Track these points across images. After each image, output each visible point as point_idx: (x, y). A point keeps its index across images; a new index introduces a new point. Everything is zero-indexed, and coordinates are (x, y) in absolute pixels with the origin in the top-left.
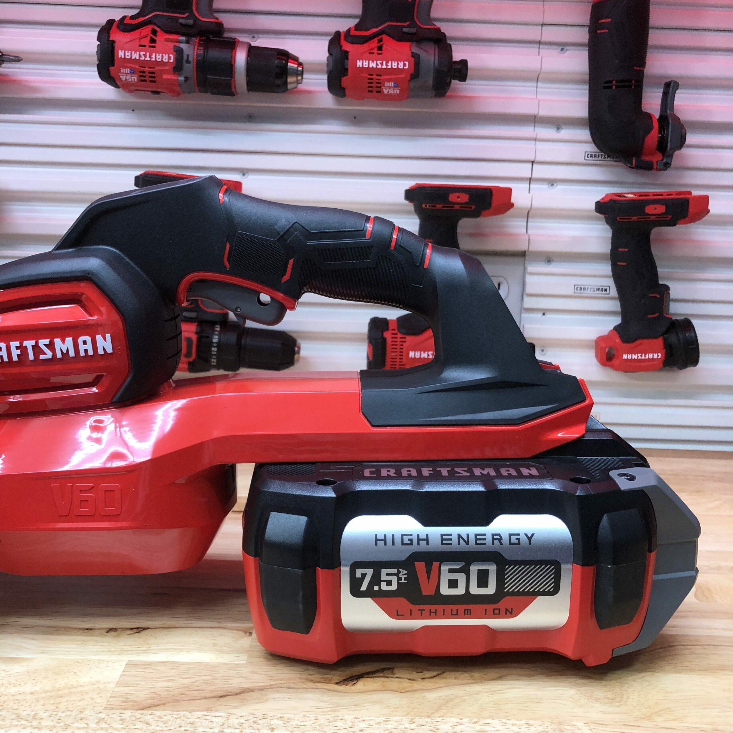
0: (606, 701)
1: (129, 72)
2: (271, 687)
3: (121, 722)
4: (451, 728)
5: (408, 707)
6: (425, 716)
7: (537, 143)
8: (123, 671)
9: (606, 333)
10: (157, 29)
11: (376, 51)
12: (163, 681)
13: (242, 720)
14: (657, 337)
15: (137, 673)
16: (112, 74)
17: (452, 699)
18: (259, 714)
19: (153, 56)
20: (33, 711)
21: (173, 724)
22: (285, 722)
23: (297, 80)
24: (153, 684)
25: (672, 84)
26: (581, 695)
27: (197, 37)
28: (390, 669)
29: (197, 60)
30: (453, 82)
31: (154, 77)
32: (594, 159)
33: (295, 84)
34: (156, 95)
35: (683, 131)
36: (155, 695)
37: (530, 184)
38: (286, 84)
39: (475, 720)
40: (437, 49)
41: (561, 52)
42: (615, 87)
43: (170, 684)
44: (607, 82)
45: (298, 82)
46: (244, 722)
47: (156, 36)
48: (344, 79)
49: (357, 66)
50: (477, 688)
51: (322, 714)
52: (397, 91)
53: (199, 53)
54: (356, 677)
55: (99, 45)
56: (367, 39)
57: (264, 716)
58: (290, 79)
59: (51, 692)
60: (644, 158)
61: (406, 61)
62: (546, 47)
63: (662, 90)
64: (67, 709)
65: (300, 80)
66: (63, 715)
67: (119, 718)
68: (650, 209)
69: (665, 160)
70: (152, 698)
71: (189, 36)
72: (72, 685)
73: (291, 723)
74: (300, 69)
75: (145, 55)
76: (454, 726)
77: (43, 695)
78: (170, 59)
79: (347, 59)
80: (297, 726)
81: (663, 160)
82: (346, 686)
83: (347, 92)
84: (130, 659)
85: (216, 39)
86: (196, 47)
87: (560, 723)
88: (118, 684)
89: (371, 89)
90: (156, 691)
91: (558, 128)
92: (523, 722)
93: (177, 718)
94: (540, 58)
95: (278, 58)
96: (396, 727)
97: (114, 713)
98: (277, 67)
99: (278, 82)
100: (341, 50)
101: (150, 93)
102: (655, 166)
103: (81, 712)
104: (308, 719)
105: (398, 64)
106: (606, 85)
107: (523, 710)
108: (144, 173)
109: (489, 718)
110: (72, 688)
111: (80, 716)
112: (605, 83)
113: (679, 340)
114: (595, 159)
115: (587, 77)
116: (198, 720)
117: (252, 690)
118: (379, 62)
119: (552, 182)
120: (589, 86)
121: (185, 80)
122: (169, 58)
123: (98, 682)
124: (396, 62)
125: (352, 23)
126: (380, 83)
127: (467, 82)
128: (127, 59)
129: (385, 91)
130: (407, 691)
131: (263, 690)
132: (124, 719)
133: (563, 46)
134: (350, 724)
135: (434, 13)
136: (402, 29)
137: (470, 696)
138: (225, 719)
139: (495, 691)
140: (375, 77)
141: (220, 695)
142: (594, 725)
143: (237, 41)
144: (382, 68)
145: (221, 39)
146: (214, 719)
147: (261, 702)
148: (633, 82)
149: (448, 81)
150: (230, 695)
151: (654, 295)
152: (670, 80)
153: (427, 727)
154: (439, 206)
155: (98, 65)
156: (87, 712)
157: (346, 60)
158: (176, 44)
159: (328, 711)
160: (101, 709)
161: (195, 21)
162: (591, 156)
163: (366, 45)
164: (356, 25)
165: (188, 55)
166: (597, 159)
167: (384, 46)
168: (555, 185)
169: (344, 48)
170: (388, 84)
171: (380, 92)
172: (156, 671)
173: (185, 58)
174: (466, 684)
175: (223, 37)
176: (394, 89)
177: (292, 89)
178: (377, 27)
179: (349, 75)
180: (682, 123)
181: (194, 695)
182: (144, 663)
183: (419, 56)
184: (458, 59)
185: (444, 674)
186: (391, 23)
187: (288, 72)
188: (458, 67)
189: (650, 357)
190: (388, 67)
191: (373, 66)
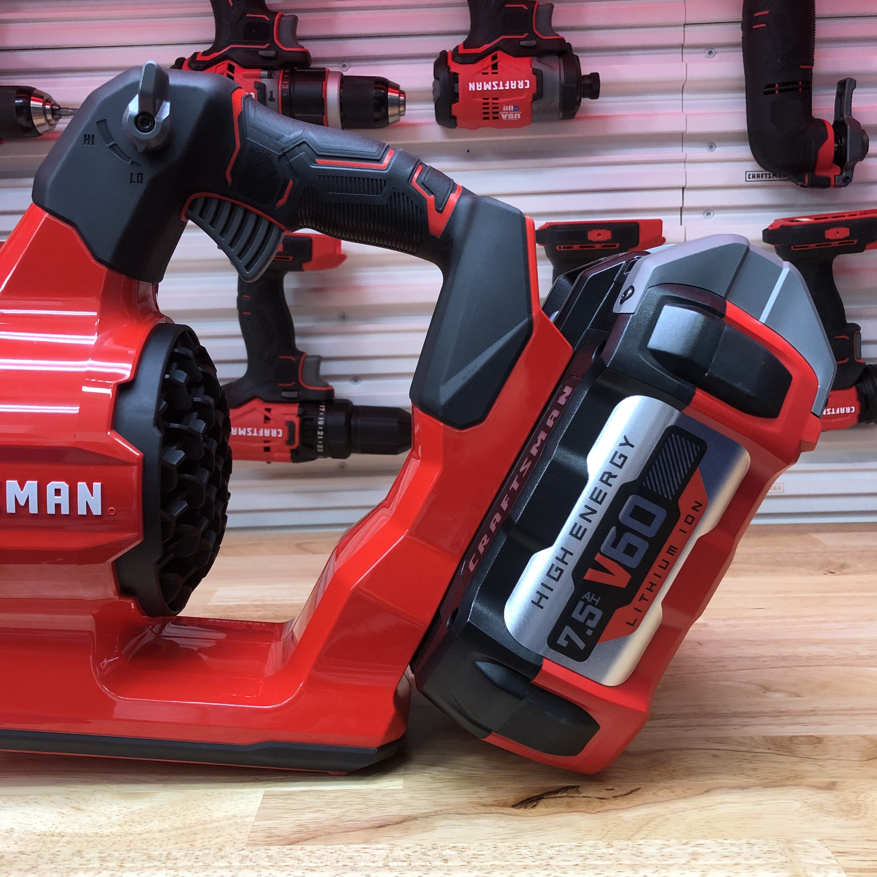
0: (841, 813)
2: (436, 813)
3: (268, 859)
4: (658, 851)
5: (603, 830)
6: (624, 839)
7: (687, 165)
8: (262, 803)
10: (234, 64)
11: (490, 70)
12: (309, 812)
13: (409, 852)
14: (851, 387)
15: (278, 804)
17: (653, 818)
18: (429, 845)
20: (164, 851)
21: (329, 859)
22: (459, 852)
23: (399, 111)
24: (298, 816)
25: (848, 82)
26: (809, 808)
27: (281, 70)
28: (574, 787)
29: (282, 97)
30: (583, 99)
32: (756, 179)
33: (397, 116)
35: (865, 138)
36: (301, 828)
37: (681, 215)
38: (386, 117)
39: (684, 841)
40: (562, 63)
41: (709, 55)
42: (779, 92)
43: (318, 815)
44: (768, 86)
45: (401, 114)
46: (412, 854)
47: (233, 72)
48: (454, 106)
49: (469, 89)
50: (681, 804)
51: (501, 841)
52: (517, 116)
53: (283, 88)
54: (535, 798)
56: (478, 58)
57: (434, 846)
58: (391, 111)
59: (181, 829)
60: (819, 173)
61: (527, 79)
62: (692, 51)
63: (835, 91)
64: (204, 847)
65: (402, 111)
66: (201, 853)
67: (266, 854)
68: (830, 234)
69: (844, 174)
70: (300, 832)
71: (271, 69)
72: (205, 821)
73: (466, 853)
74: (402, 98)
76: (661, 848)
77: (174, 833)
79: (457, 82)
80: (474, 856)
81: (841, 174)
82: (525, 808)
83: (459, 121)
84: (267, 789)
85: (301, 70)
86: (280, 81)
87: (788, 841)
88: (258, 817)
89: (486, 116)
90: (303, 824)
91: (711, 146)
92: (744, 841)
93: (332, 853)
94: (684, 65)
95: (376, 88)
96: (592, 853)
97: (259, 850)
98: (375, 97)
99: (377, 115)
100: (449, 72)
102: (832, 183)
103: (220, 849)
104: (486, 848)
105: (517, 84)
106: (767, 90)
107: (741, 827)
109: (702, 838)
110: (205, 824)
111: (219, 854)
112: (765, 88)
113: (875, 390)
114: (758, 179)
115: (744, 83)
116: (356, 854)
117: (414, 818)
118: (494, 83)
119: (708, 211)
120: (746, 95)
123: (234, 816)
124: (515, 82)
125: (460, 40)
126: (497, 108)
127: (600, 99)
129: (504, 117)
130: (599, 812)
131: (427, 817)
132: (271, 856)
133: (710, 49)
134: (536, 851)
135: (555, 23)
136: (519, 43)
137: (674, 814)
138: (388, 852)
139: (703, 807)
140: (490, 101)
141: (378, 825)
142: (831, 841)
143: (327, 71)
144: (498, 90)
145: (308, 70)
146: (376, 852)
147: (427, 831)
148: (800, 83)
149: (578, 98)
150: (390, 825)
151: (842, 337)
152: (846, 78)
153: (628, 851)
154: (576, 247)
156: (228, 850)
157: (456, 84)
158: (258, 80)
159: (508, 838)
160: (243, 846)
161: (277, 53)
162: (753, 177)
163: (479, 64)
164: (465, 42)
165: (271, 92)
166: (761, 179)
167: (499, 64)
168: (712, 213)
169: (453, 70)
170: (507, 108)
171: (497, 118)
172: (299, 802)
173: (268, 95)
174: (668, 801)
175: (311, 68)
176: (514, 114)
177: (393, 122)
178: (489, 42)
179: (460, 102)
180: (862, 128)
181: (348, 826)
182: (284, 793)
183: (541, 72)
184: (588, 73)
185: (640, 791)
186: (506, 37)
187: (389, 102)
188: (588, 82)
189: (841, 412)
190: (506, 88)
191: (488, 89)
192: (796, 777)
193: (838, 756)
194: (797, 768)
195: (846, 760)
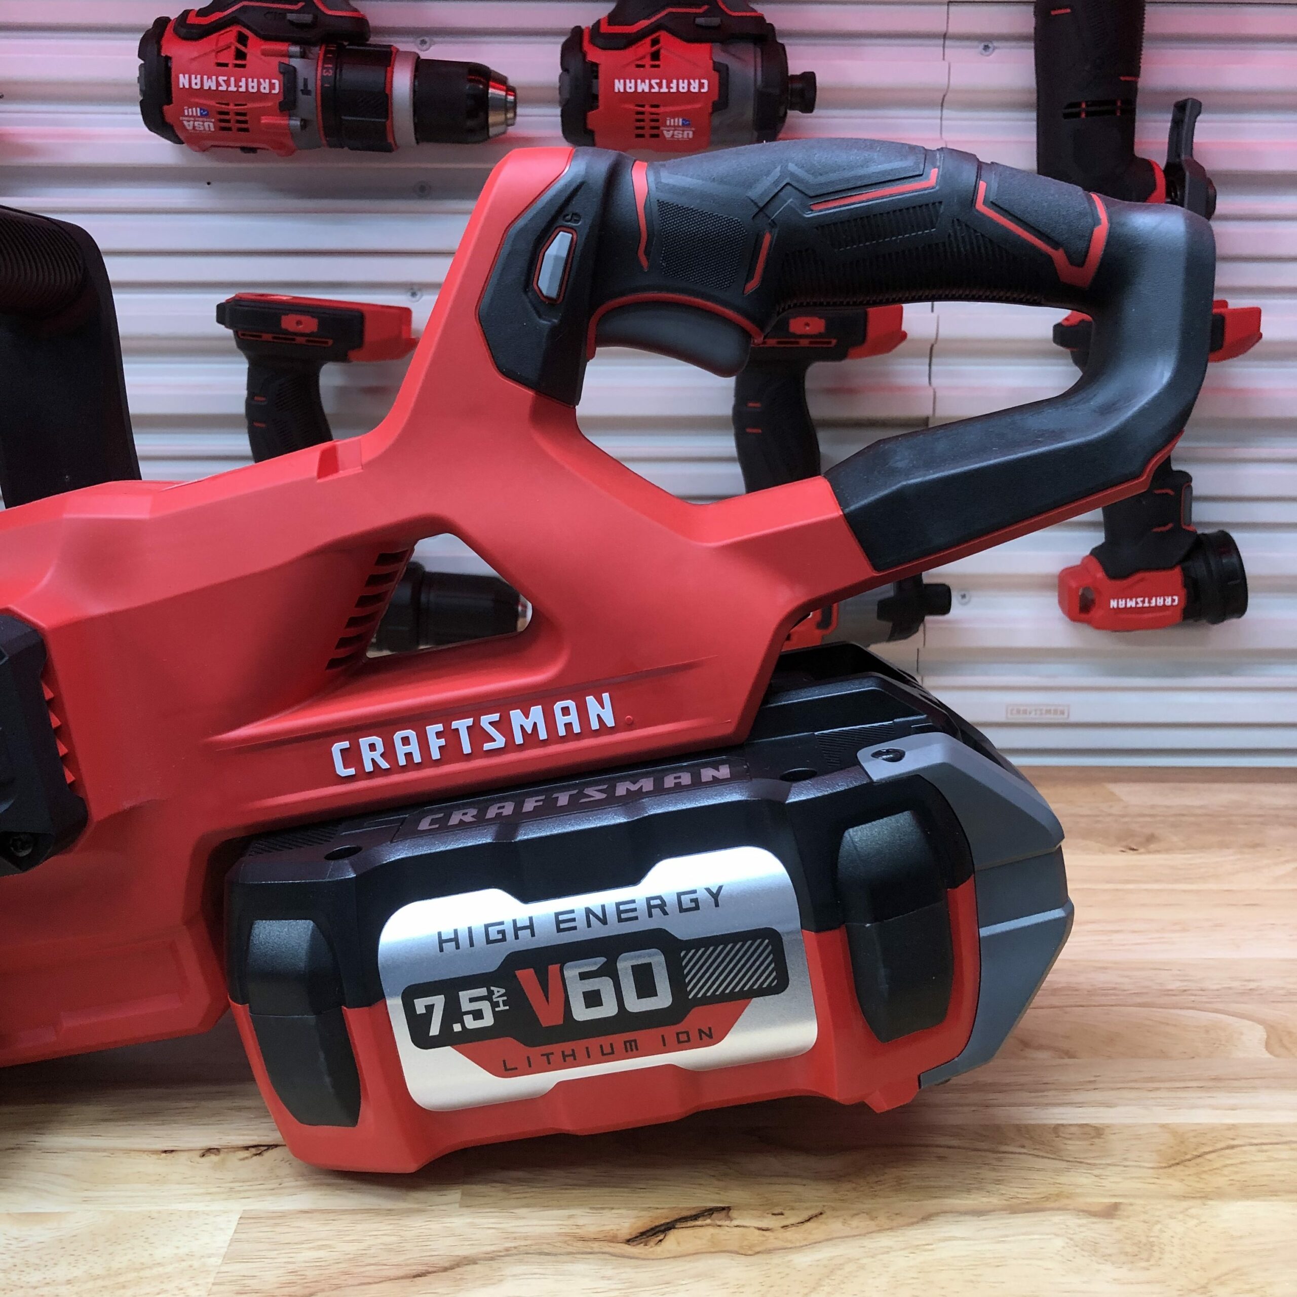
0: (1123, 1259)
1: (199, 114)
2: (508, 1252)
5: (762, 1284)
8: (235, 1232)
9: (1077, 562)
10: (246, 32)
11: (648, 62)
12: (310, 1249)
14: (1172, 568)
15: (261, 1234)
16: (169, 119)
17: (841, 1264)
19: (243, 83)
23: (506, 119)
24: (292, 1255)
25: (1189, 104)
26: (1077, 1249)
27: (321, 46)
28: (723, 1209)
29: (322, 89)
30: (790, 113)
31: (245, 122)
33: (504, 126)
34: (252, 155)
35: (1211, 191)
36: (294, 1277)
38: (485, 126)
40: (759, 54)
41: (983, 51)
42: (1086, 116)
43: (322, 1254)
44: (1071, 105)
45: (508, 123)
47: (245, 46)
48: (591, 114)
49: (613, 90)
50: (885, 1240)
52: (688, 134)
53: (325, 74)
54: (663, 1228)
55: (141, 64)
56: (630, 41)
58: (494, 117)
59: (103, 1278)
61: (704, 78)
62: (958, 43)
63: (1170, 117)
65: (511, 119)
70: (292, 1283)
71: (306, 44)
72: (142, 1264)
74: (511, 98)
75: (227, 83)
78: (274, 89)
79: (597, 77)
82: (646, 1245)
83: (597, 138)
84: (247, 1208)
85: (355, 48)
86: (320, 64)
88: (228, 1258)
89: (641, 132)
90: (298, 1269)
94: (946, 64)
95: (470, 81)
98: (470, 95)
99: (470, 123)
100: (585, 62)
101: (239, 150)
105: (689, 84)
106: (1070, 110)
107: (972, 1282)
108: (233, 299)
110: (142, 1269)
112: (1066, 108)
113: (1210, 571)
115: (1034, 97)
117: (472, 1261)
118: (653, 82)
120: (1038, 114)
121: (301, 126)
122: (270, 86)
123: (191, 1255)
124: (686, 81)
125: (605, 10)
126: (657, 121)
127: (816, 112)
128: (196, 89)
129: (668, 135)
130: (758, 1253)
131: (492, 1259)
133: (987, 41)
136: (694, 20)
137: (872, 1257)
139: (918, 1246)
140: (647, 109)
141: (415, 1272)
143: (394, 51)
144: (659, 93)
145: (368, 48)
148: (1119, 103)
149: (782, 113)
150: (434, 1272)
151: (1164, 491)
152: (1186, 98)
154: (773, 342)
155: (142, 103)
157: (594, 81)
158: (285, 60)
161: (315, 17)
163: (630, 51)
164: (611, 15)
165: (306, 80)
167: (662, 51)
169: (590, 58)
170: (672, 120)
171: (657, 136)
172: (296, 1230)
173: (301, 85)
174: (865, 1235)
175: (370, 45)
176: (683, 131)
177: (496, 135)
178: (648, 17)
179: (601, 108)
180: (1208, 176)
181: (367, 1274)
182: (274, 1215)
183: (727, 67)
184: (798, 72)
185: (823, 1216)
186: (674, 10)
187: (490, 104)
188: (798, 86)
189: (1158, 604)
190: (672, 91)
191: (643, 90)
192: (1059, 1195)
193: (1125, 1159)
194: (1062, 1179)
195: (1136, 1166)
